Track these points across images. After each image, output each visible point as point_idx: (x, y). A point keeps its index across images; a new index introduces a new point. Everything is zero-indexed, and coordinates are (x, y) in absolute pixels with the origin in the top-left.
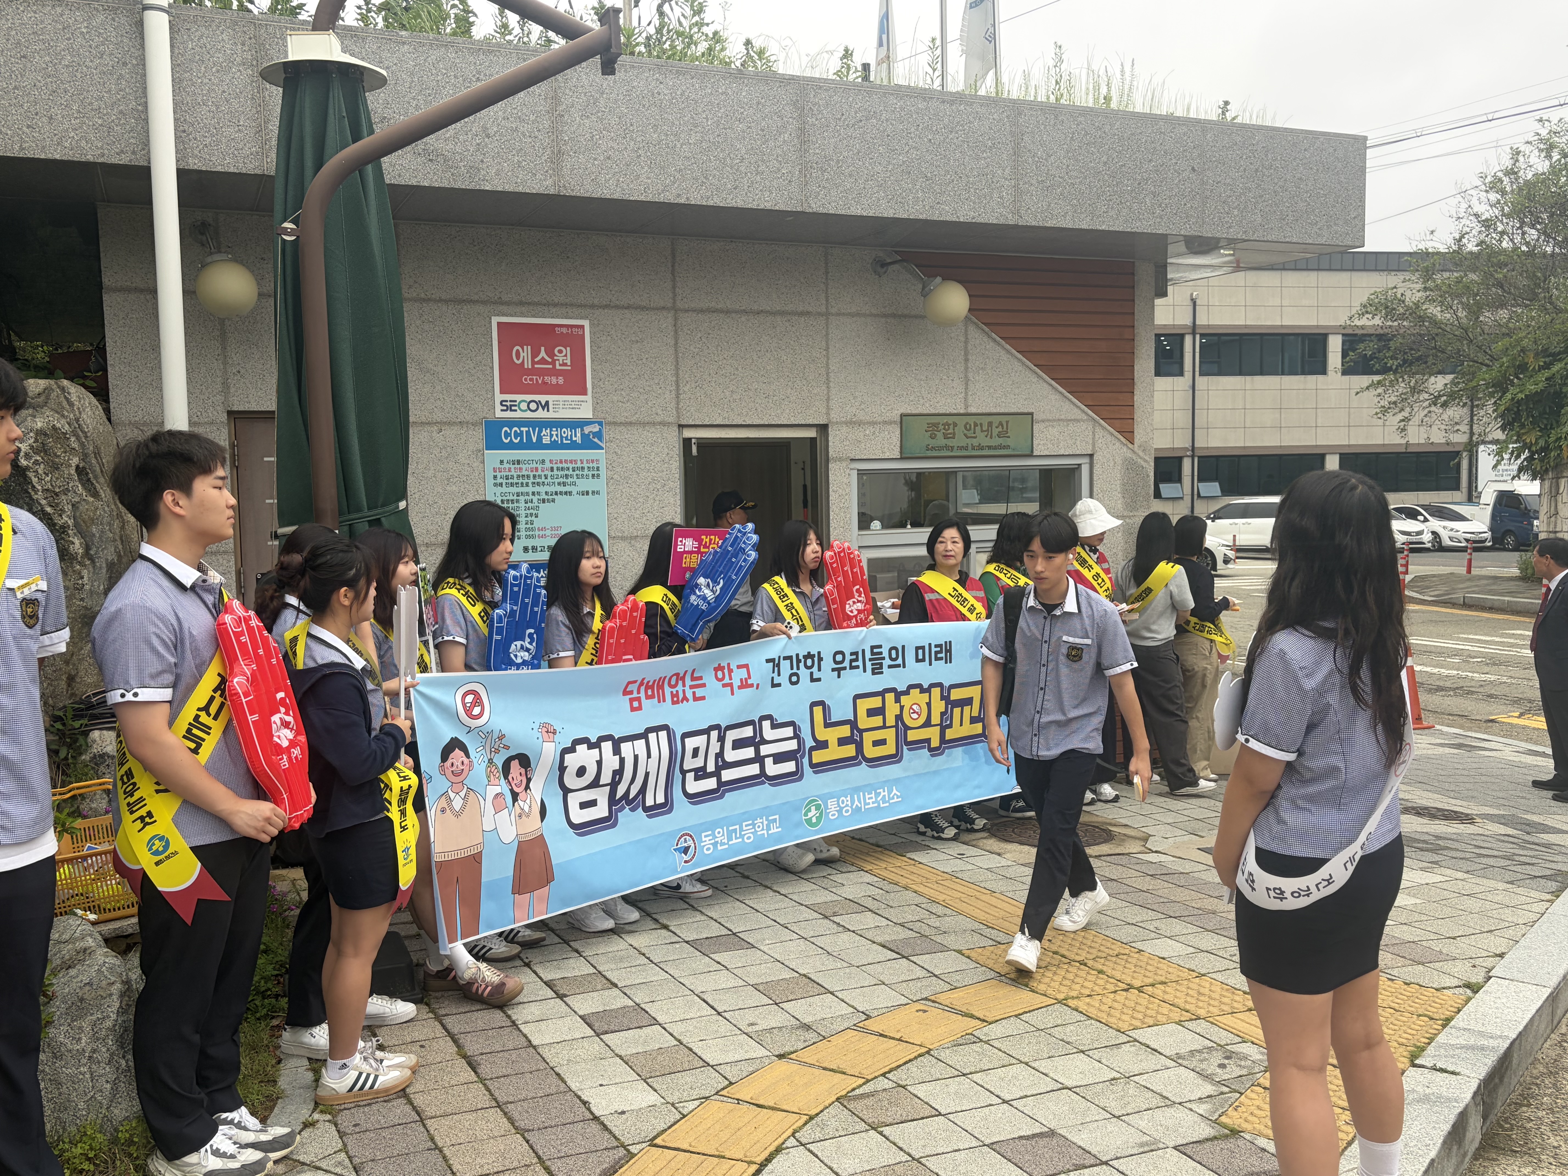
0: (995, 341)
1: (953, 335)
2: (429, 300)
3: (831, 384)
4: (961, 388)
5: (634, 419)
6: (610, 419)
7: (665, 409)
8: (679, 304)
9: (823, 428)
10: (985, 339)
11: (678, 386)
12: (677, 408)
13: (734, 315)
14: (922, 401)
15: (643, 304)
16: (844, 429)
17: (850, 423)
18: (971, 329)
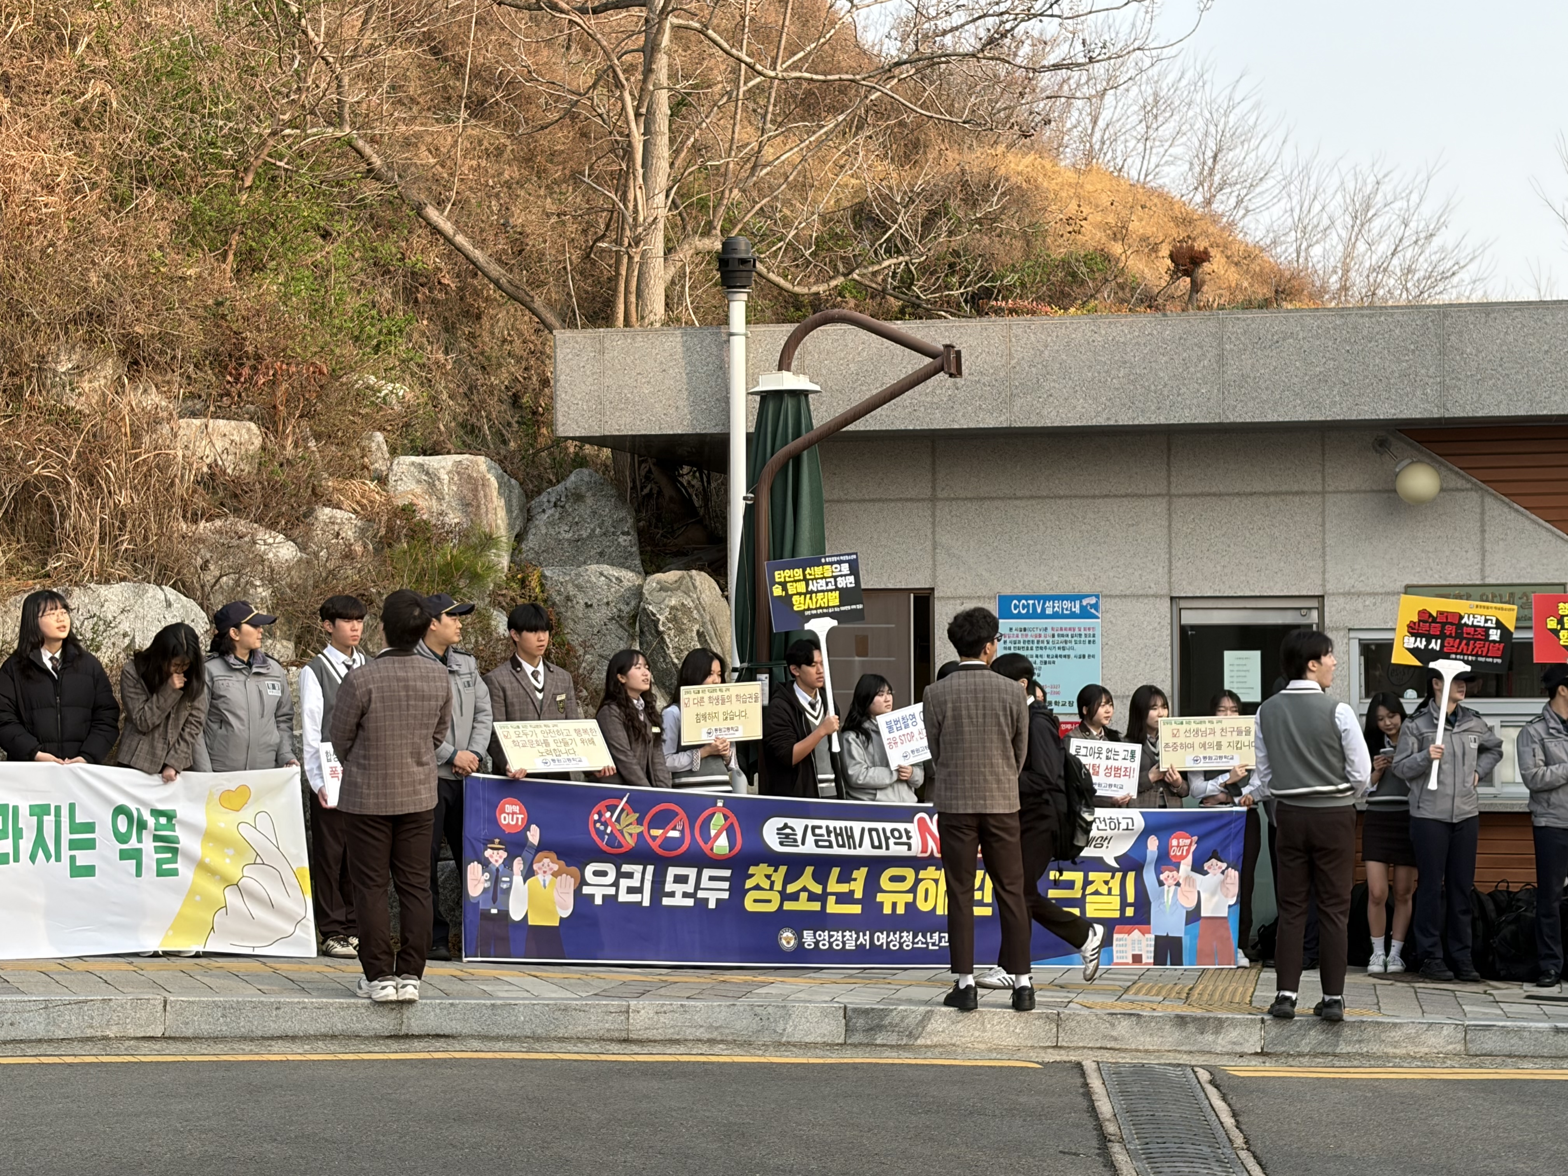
3: (1327, 558)
4: (1477, 559)
5: (1128, 593)
6: (1106, 592)
7: (1157, 583)
8: (1173, 491)
9: (1319, 599)
11: (1170, 562)
12: (1170, 583)
13: (1227, 498)
14: (1430, 572)
15: (1139, 492)
16: (1341, 600)
17: (1347, 594)
18: (1489, 500)
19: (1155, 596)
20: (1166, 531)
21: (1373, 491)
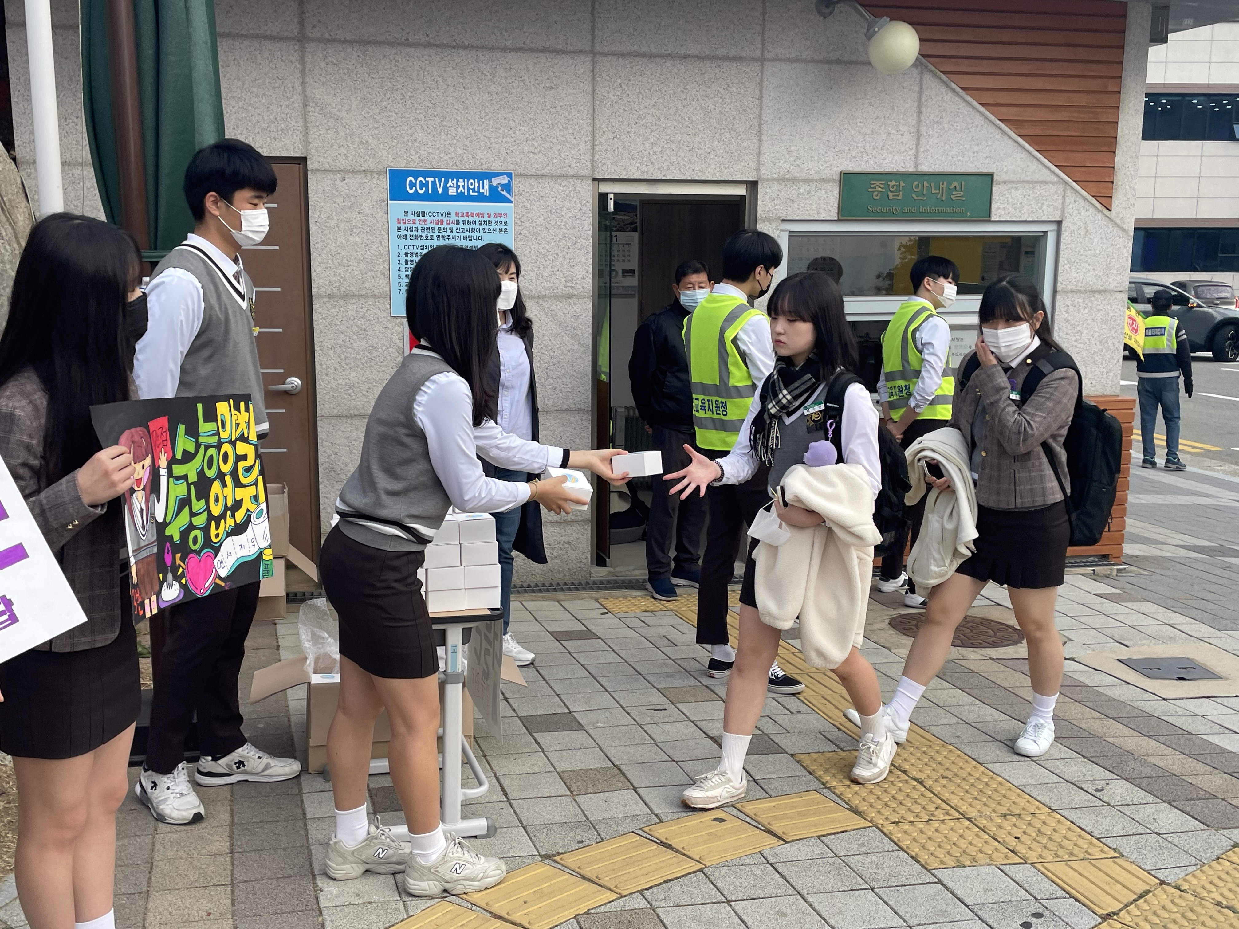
0: (954, 91)
1: (905, 85)
2: (334, 40)
3: (764, 137)
4: (912, 144)
5: (545, 172)
6: (520, 170)
7: (579, 161)
8: (598, 48)
9: (753, 185)
10: (943, 89)
11: (594, 136)
12: (592, 161)
13: (658, 60)
14: (866, 158)
15: (560, 47)
16: (776, 187)
17: (781, 180)
18: (927, 77)
19: (577, 177)
20: (589, 98)
21: (813, 61)
